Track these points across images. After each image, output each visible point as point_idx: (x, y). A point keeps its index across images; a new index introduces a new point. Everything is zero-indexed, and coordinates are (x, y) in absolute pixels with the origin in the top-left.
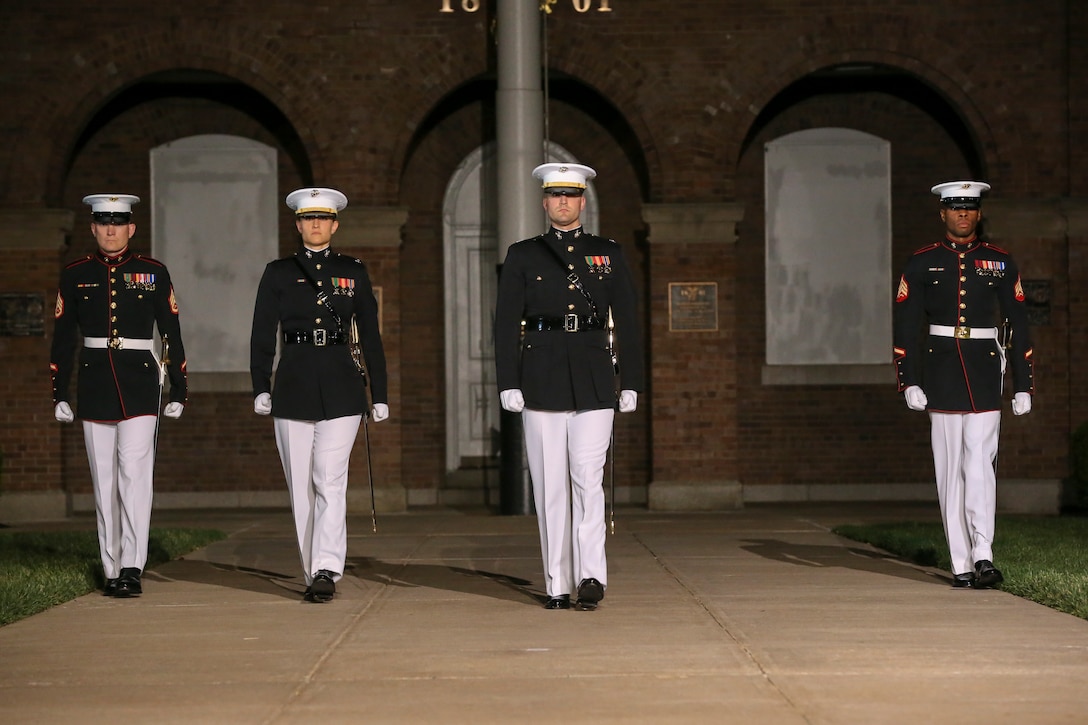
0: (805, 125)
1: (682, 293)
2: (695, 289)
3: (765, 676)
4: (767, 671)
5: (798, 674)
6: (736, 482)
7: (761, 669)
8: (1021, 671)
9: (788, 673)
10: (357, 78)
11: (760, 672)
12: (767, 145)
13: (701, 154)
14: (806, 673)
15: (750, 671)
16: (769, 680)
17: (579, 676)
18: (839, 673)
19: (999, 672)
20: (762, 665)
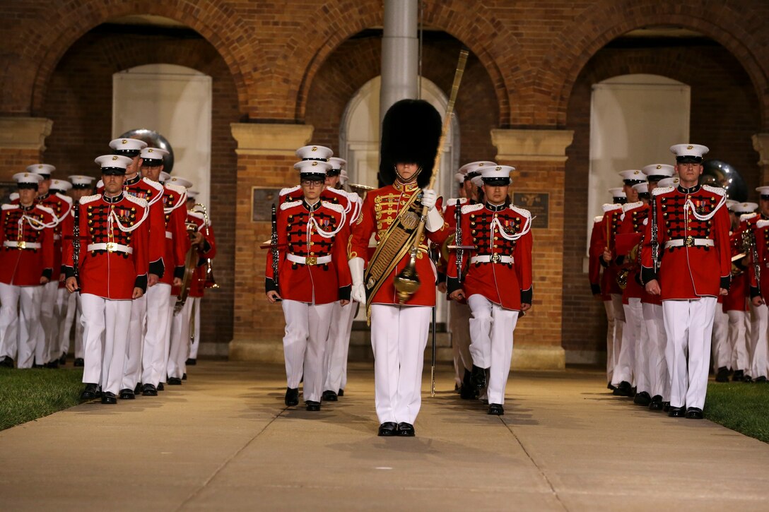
0: (624, 71)
1: (522, 200)
2: (533, 197)
3: (554, 494)
4: (557, 490)
5: (579, 492)
6: (560, 348)
7: (552, 488)
8: (750, 497)
9: (572, 491)
10: (276, 24)
11: (551, 490)
12: (594, 86)
13: (541, 92)
14: (585, 493)
15: (544, 489)
16: (557, 496)
17: (412, 489)
18: (611, 494)
19: (734, 497)
20: (553, 486)
